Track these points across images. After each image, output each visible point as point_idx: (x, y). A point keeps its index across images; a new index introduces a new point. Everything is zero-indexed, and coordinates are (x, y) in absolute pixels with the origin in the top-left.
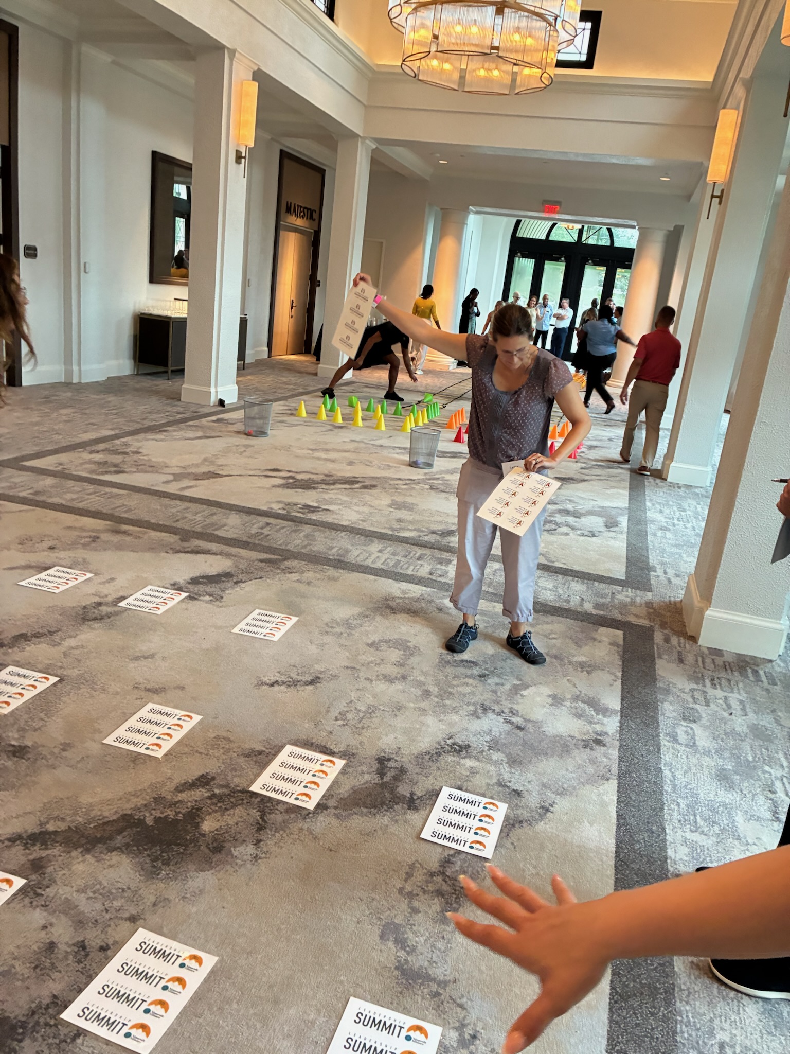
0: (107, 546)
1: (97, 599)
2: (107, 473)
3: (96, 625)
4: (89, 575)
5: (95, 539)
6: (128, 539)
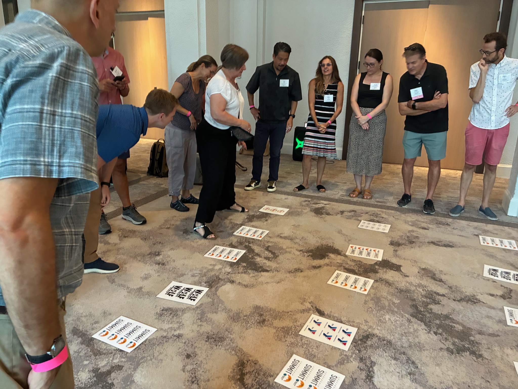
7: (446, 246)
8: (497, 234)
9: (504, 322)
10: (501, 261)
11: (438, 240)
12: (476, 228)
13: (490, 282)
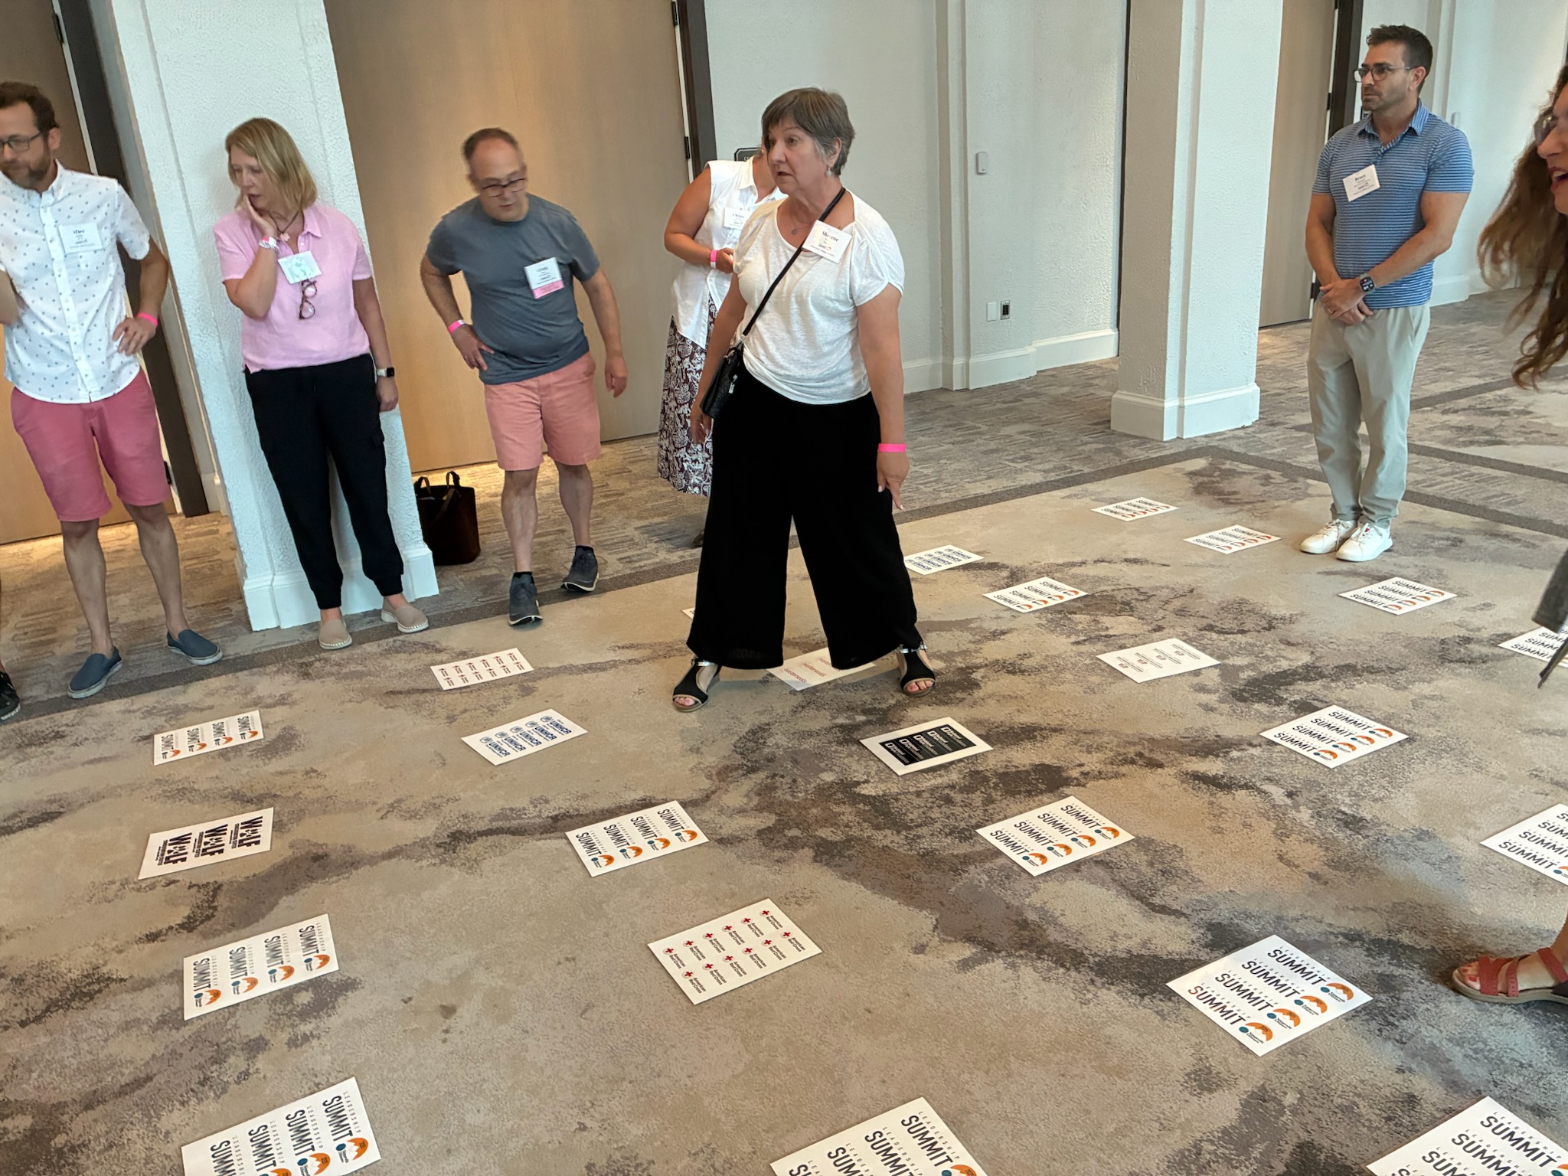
0: (1476, 555)
1: (1463, 632)
2: (1472, 443)
3: (1464, 670)
4: (1448, 595)
5: (1457, 542)
6: (1513, 547)
7: (33, 823)
8: (211, 708)
9: (174, 1018)
10: (206, 797)
11: (10, 811)
12: (149, 713)
13: (159, 888)
